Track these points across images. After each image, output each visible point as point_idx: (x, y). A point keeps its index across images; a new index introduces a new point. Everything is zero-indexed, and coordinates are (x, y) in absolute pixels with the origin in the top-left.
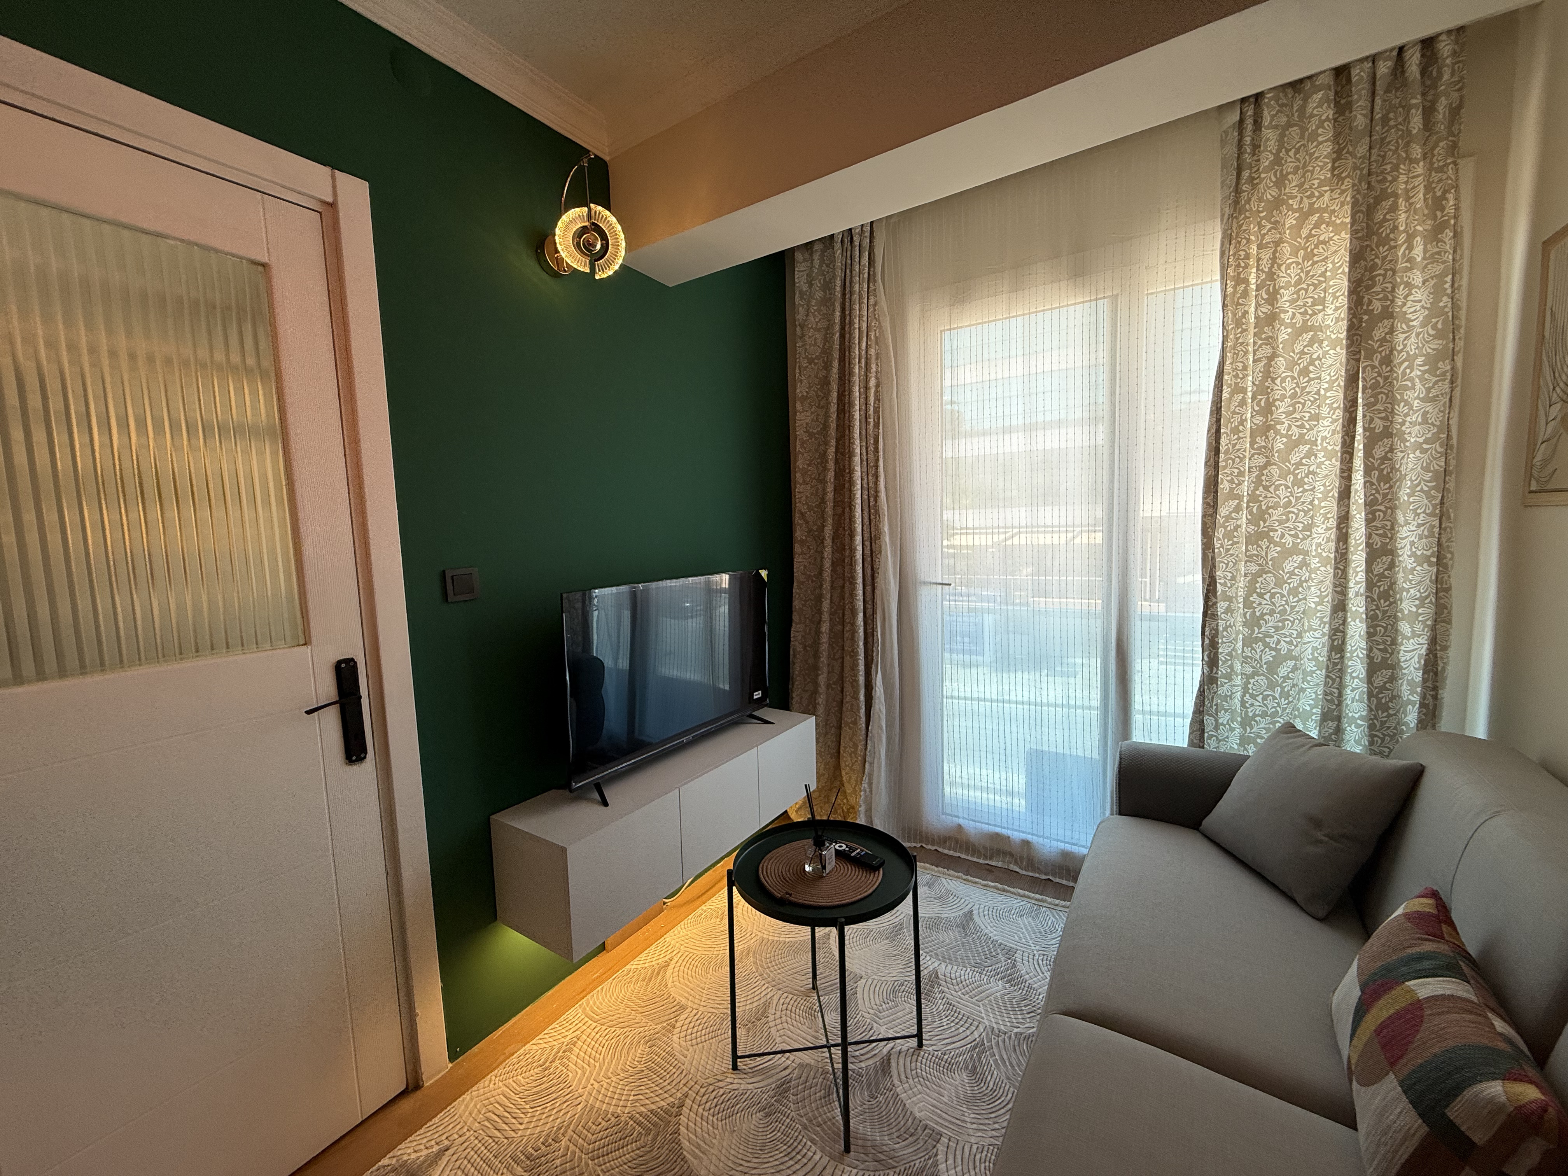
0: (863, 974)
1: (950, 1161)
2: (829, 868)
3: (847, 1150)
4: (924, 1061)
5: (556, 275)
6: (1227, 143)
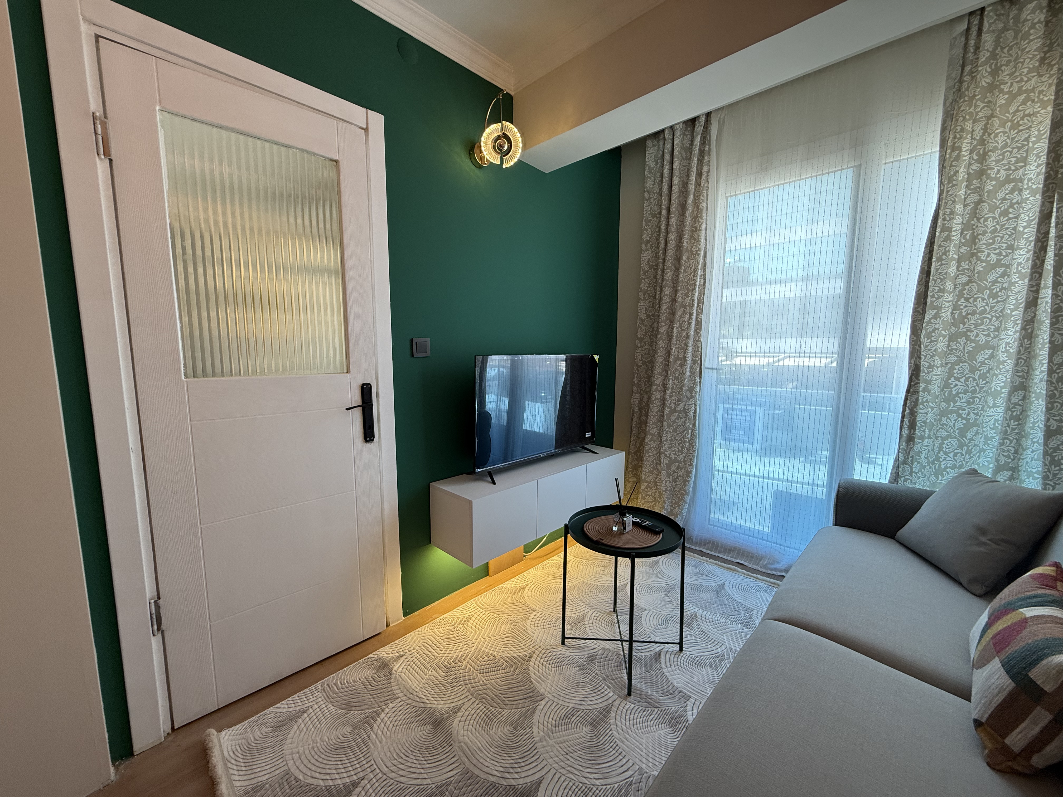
0: (647, 608)
2: (627, 530)
3: (629, 694)
4: (683, 658)
5: (480, 167)
6: (955, 47)
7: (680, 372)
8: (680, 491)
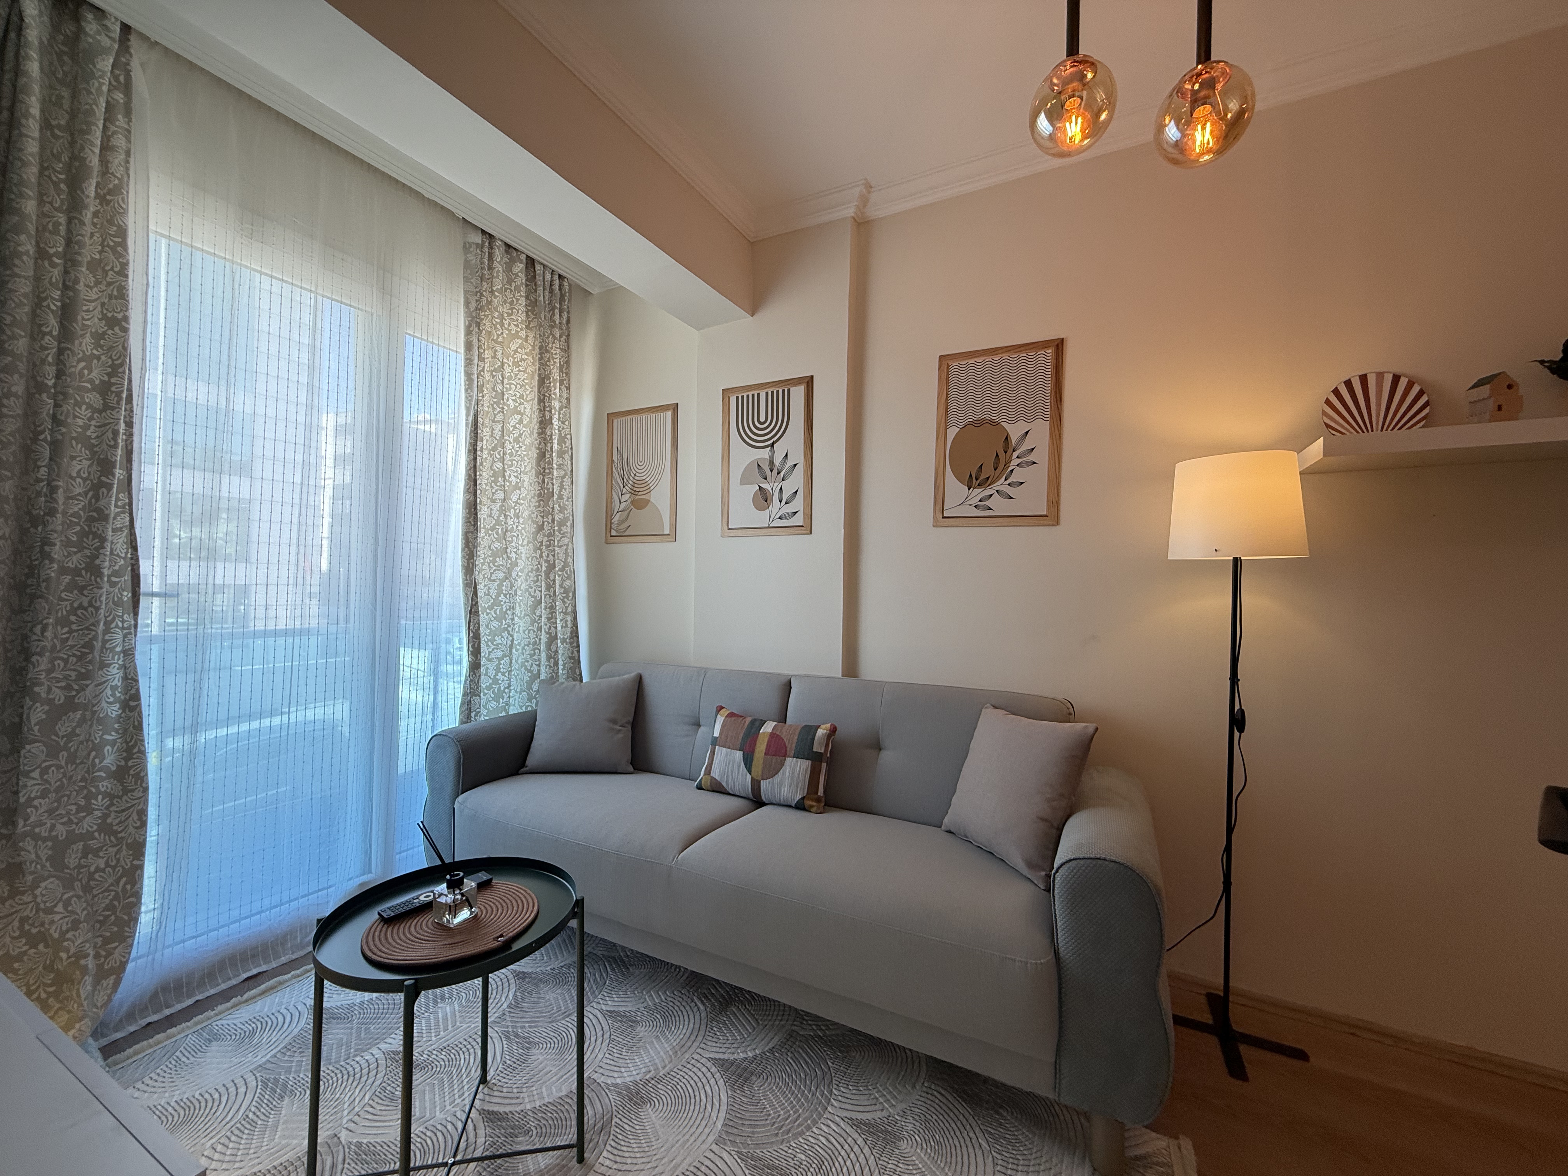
1: (616, 1075)
6: (471, 252)
7: (71, 605)
8: (116, 903)
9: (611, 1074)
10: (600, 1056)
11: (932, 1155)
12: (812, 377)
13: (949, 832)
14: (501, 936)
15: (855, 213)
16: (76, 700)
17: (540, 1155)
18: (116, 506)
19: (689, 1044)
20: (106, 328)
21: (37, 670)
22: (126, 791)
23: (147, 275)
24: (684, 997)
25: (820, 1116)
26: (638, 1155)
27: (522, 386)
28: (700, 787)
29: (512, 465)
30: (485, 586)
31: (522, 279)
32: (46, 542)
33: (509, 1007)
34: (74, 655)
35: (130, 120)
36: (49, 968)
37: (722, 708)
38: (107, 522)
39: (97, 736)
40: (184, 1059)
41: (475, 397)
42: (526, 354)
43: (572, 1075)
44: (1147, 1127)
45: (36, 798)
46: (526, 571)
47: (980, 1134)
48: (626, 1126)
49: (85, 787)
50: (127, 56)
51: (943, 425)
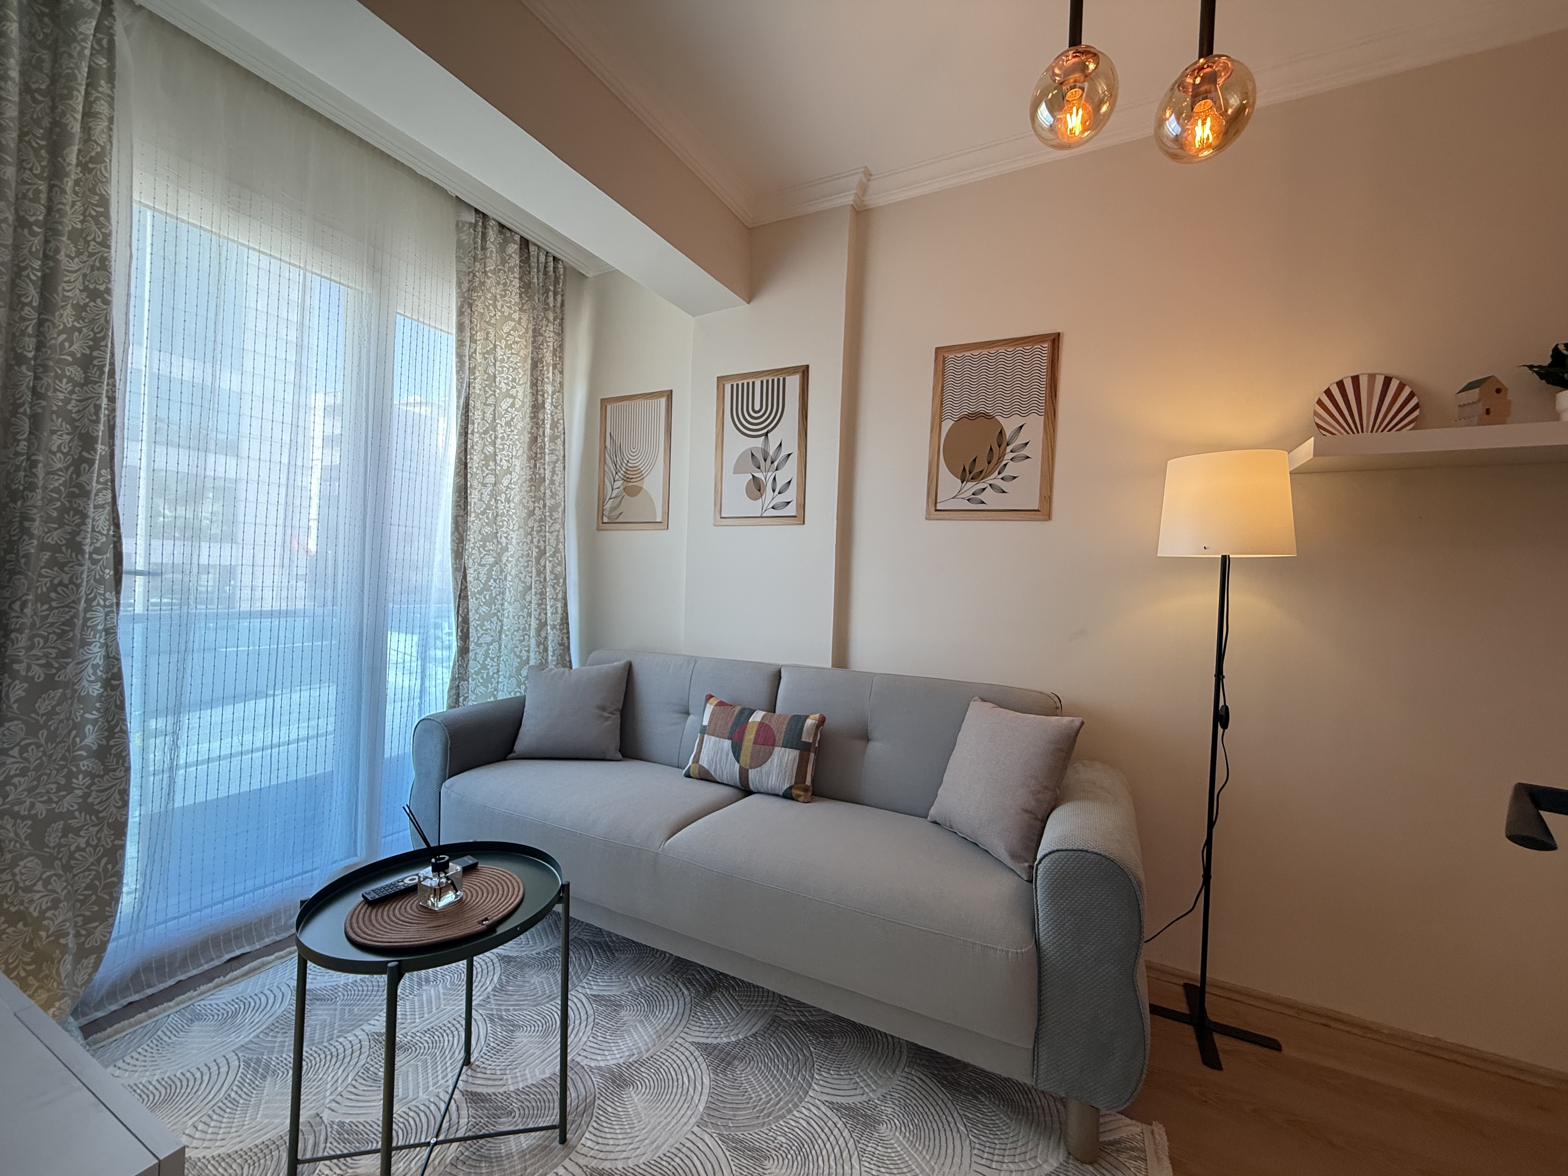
1: (599, 1058)
3: (563, 1140)
6: (463, 232)
7: (52, 581)
8: (97, 882)
9: (594, 1057)
10: (584, 1039)
11: (911, 1138)
12: (808, 366)
13: (935, 823)
14: (486, 919)
15: (854, 201)
16: (56, 679)
17: (522, 1136)
18: (98, 482)
19: (673, 1028)
20: (87, 300)
21: (15, 647)
22: (107, 771)
23: (130, 246)
24: (668, 982)
25: (801, 1100)
26: (620, 1136)
27: (514, 369)
28: (688, 775)
29: (503, 449)
30: (475, 571)
31: (516, 260)
32: (26, 517)
33: (493, 990)
34: (54, 633)
35: (113, 87)
36: (28, 947)
37: (711, 696)
38: (89, 499)
39: (78, 714)
40: (166, 1038)
41: (466, 380)
42: (519, 336)
43: (556, 1058)
44: (1121, 1113)
45: (16, 776)
46: (516, 556)
47: (958, 1119)
48: (609, 1109)
49: (64, 766)
50: (110, 19)
51: (937, 417)
